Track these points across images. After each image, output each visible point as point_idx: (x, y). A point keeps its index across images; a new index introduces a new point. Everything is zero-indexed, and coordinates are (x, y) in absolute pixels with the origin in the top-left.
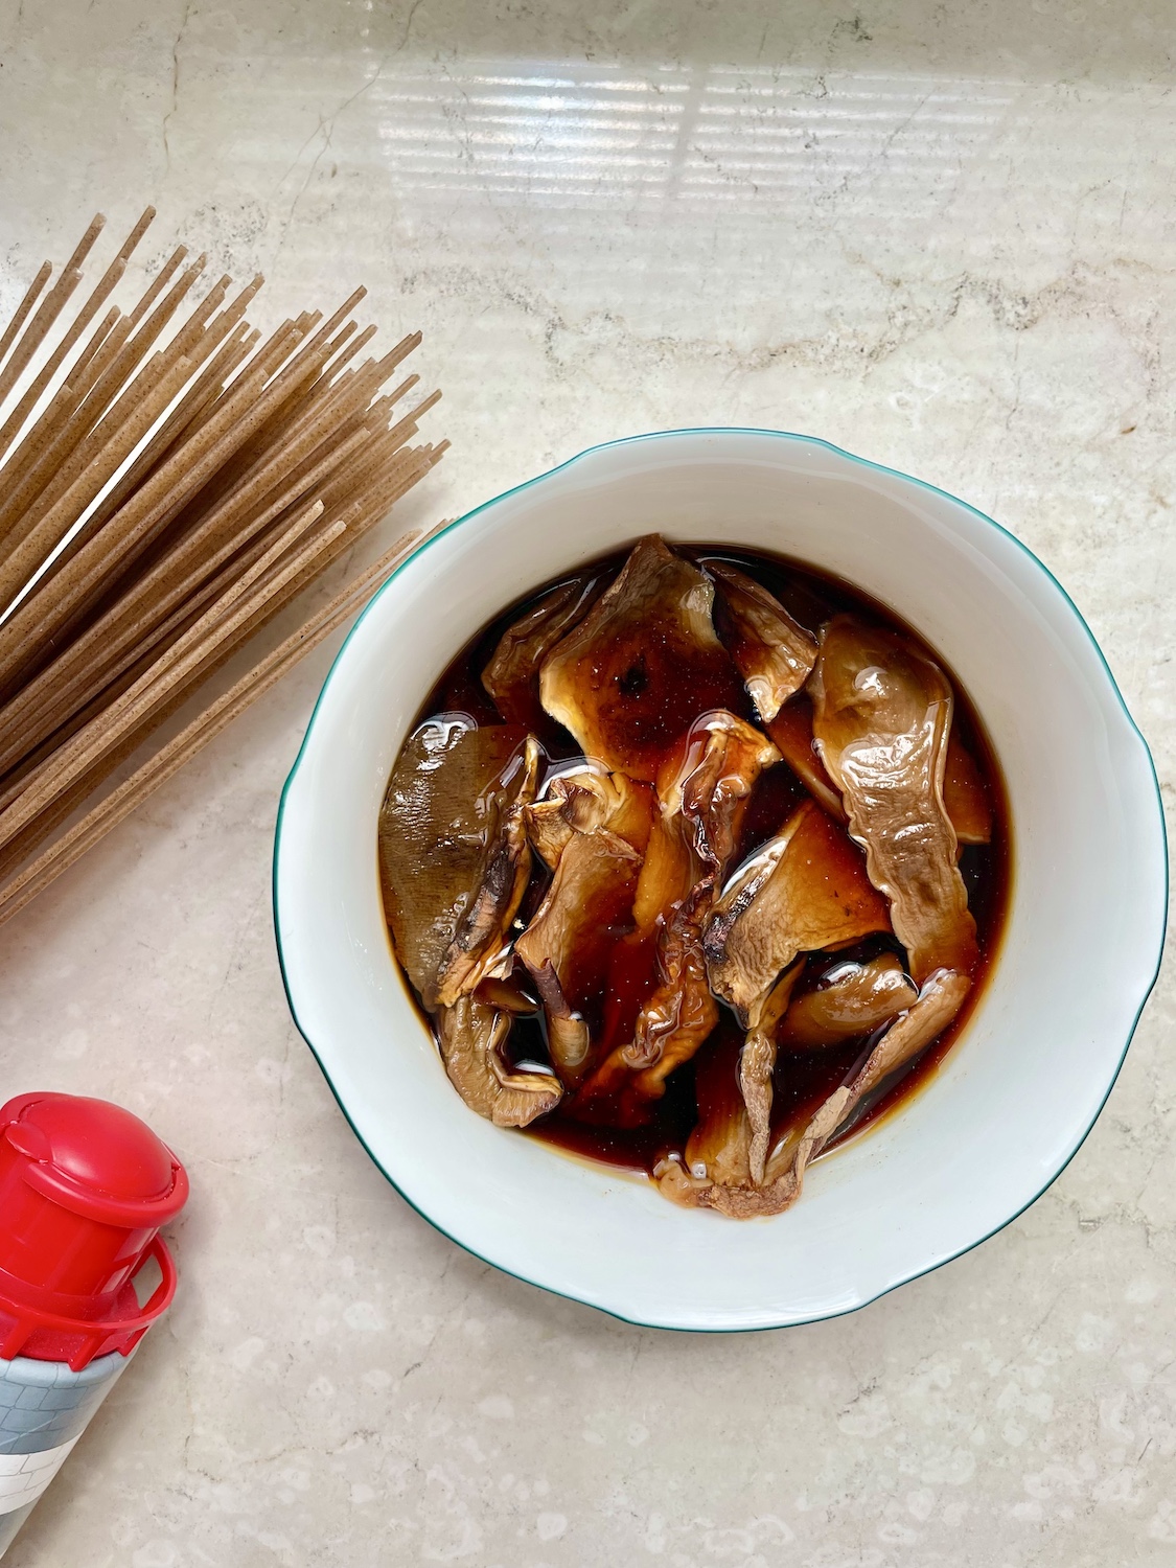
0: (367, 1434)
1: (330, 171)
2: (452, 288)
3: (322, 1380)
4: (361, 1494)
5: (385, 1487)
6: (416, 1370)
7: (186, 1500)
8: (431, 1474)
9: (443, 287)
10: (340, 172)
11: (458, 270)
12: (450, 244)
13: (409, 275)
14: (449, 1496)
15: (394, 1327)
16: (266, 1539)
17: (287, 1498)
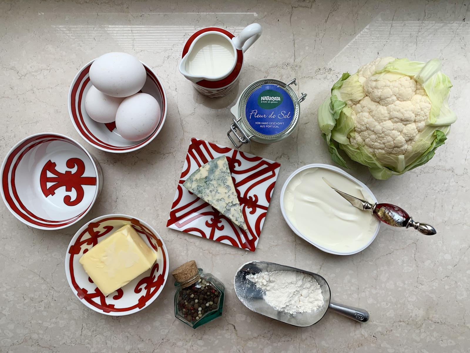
0: (448, 277)
1: (442, 59)
2: (463, 78)
3: (440, 268)
4: (447, 287)
5: (451, 286)
6: (456, 266)
7: (417, 288)
8: (458, 284)
9: (461, 78)
10: (444, 59)
11: (464, 75)
12: (463, 71)
13: (456, 76)
14: (461, 287)
15: (452, 258)
16: (430, 295)
17: (434, 288)
